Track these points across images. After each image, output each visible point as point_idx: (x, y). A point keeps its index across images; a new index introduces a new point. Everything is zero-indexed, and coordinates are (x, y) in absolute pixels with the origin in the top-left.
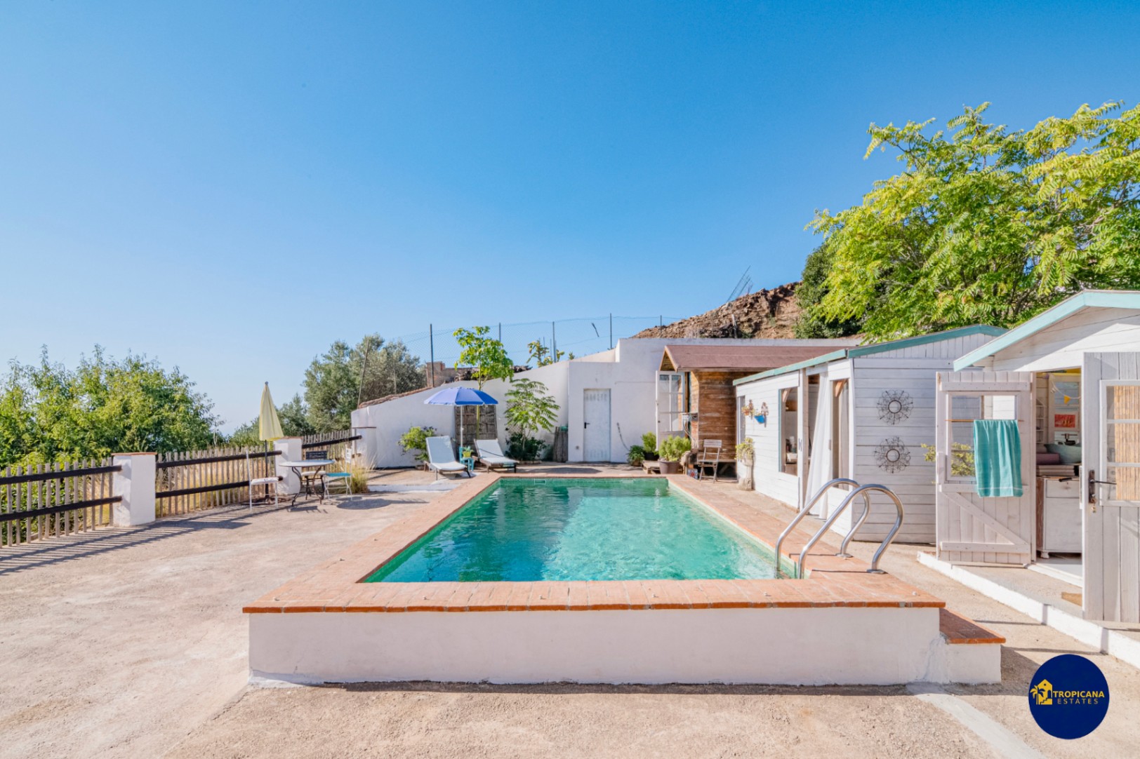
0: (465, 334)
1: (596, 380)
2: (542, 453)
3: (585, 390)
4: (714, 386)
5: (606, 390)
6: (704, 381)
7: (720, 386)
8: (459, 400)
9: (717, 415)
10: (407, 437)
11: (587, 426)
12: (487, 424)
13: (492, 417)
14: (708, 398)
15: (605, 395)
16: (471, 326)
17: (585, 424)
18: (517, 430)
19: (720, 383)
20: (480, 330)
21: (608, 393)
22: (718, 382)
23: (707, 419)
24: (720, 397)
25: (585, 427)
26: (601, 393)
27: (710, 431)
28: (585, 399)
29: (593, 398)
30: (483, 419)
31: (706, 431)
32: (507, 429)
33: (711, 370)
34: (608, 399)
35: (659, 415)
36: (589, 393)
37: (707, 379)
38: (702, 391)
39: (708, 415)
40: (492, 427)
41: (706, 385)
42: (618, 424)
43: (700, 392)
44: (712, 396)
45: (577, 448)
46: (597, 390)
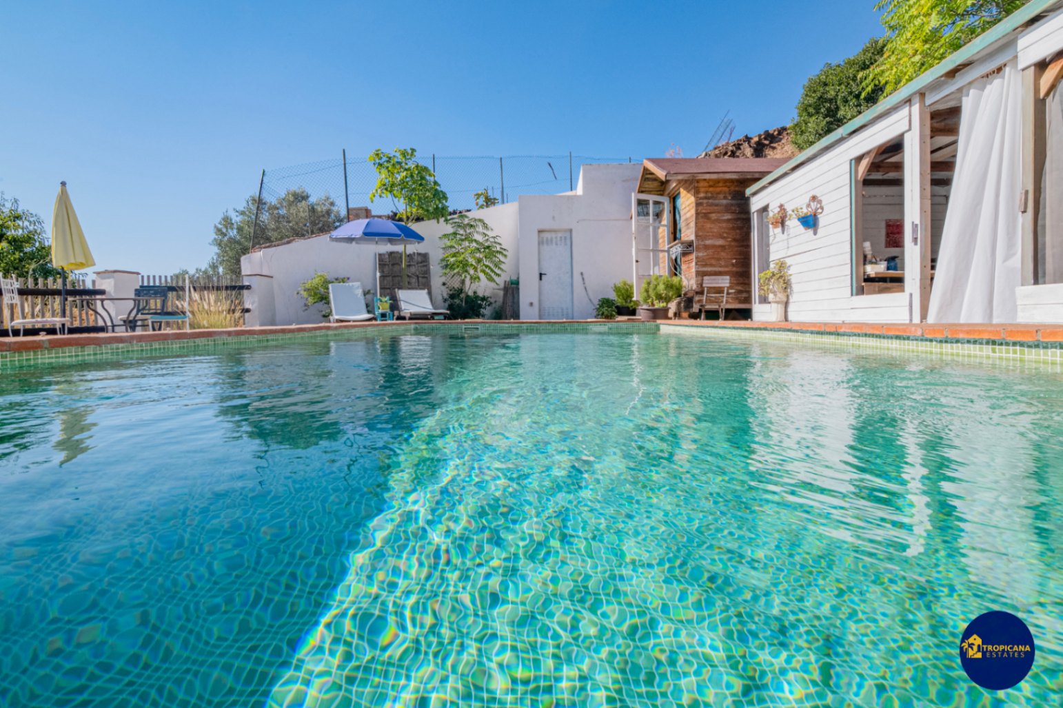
0: (384, 159)
1: (553, 218)
2: (487, 311)
3: (540, 232)
4: (717, 202)
5: (565, 231)
6: (702, 195)
7: (725, 202)
9: (720, 242)
10: (308, 286)
11: (543, 277)
12: (418, 277)
13: (425, 269)
14: (709, 219)
15: (565, 238)
17: (541, 275)
18: (457, 285)
19: (725, 198)
20: (404, 154)
21: (568, 235)
22: (721, 196)
23: (706, 247)
24: (725, 218)
25: (541, 279)
26: (559, 235)
27: (711, 265)
28: (540, 243)
29: (549, 242)
30: (413, 269)
31: (706, 265)
32: (444, 284)
33: (714, 177)
34: (569, 243)
35: (637, 254)
36: (546, 235)
37: (706, 192)
38: (700, 208)
39: (708, 242)
40: (424, 280)
41: (705, 201)
42: (582, 274)
43: (697, 210)
44: (713, 216)
45: (531, 304)
46: (555, 231)
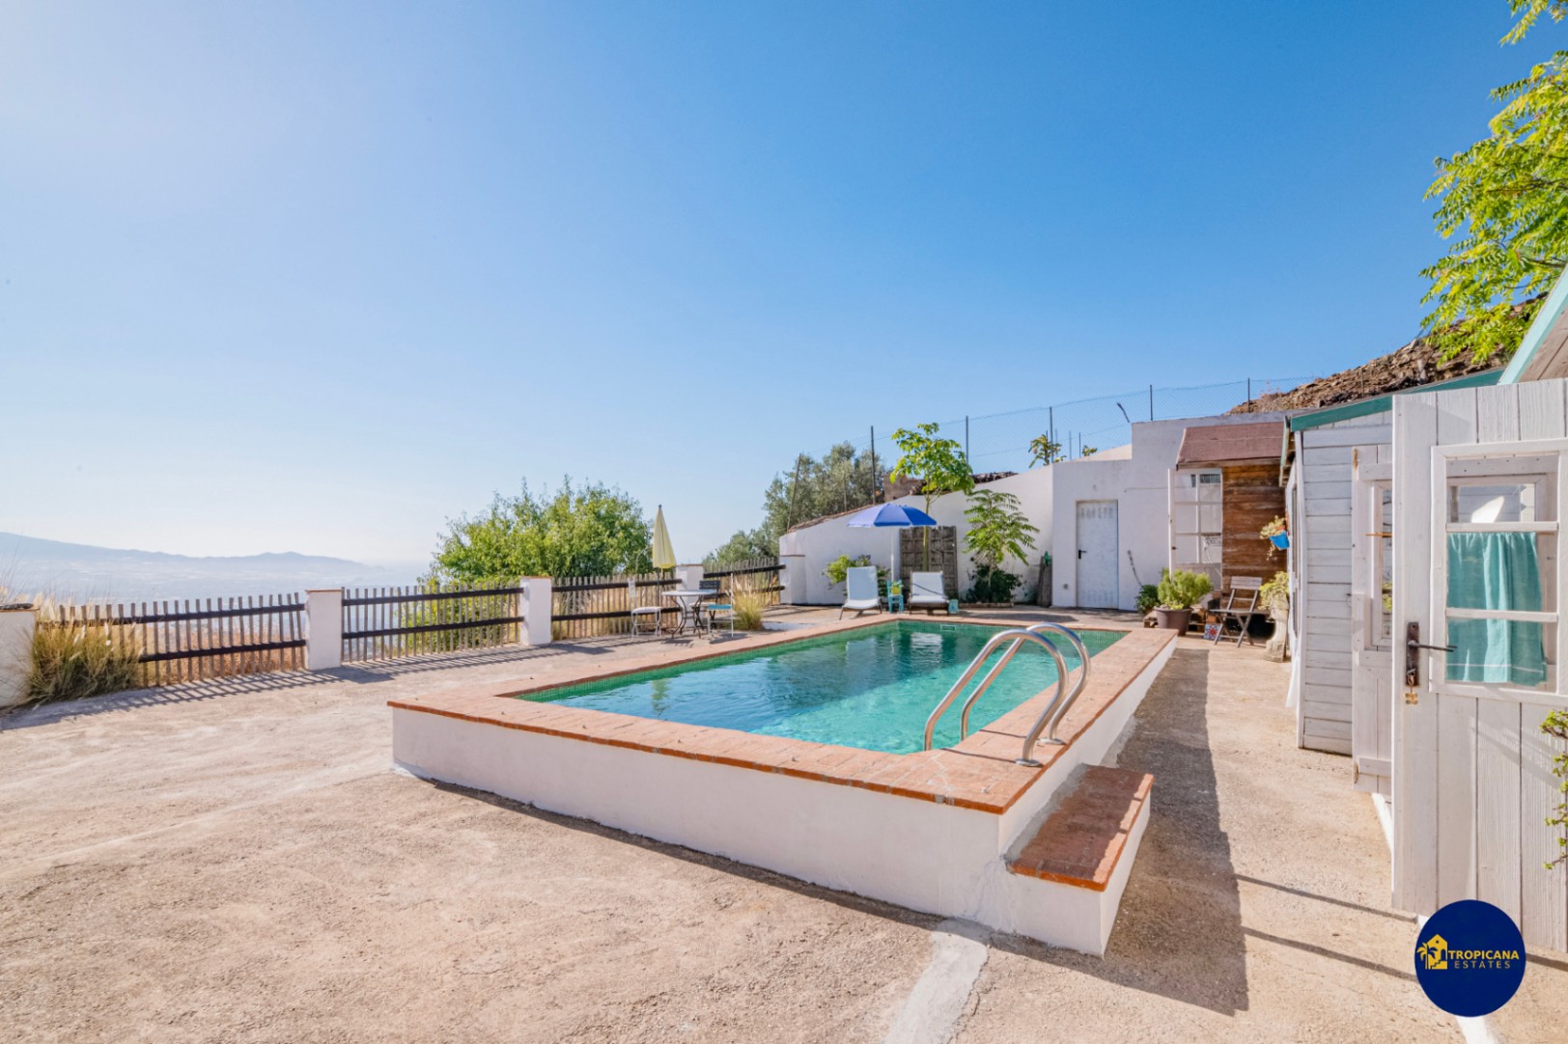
0: (907, 436)
1: (1094, 486)
2: (1018, 593)
3: (1078, 503)
4: (1252, 489)
5: (1111, 501)
6: (1232, 482)
7: (1262, 489)
8: (881, 520)
9: (1256, 536)
10: (832, 567)
11: (1083, 555)
12: (943, 553)
13: (951, 543)
14: (1240, 509)
15: (1111, 510)
16: (912, 426)
17: (1080, 552)
18: (985, 561)
19: (1263, 484)
20: (928, 429)
21: (1114, 506)
22: (1258, 482)
23: (1237, 542)
24: (1264, 507)
25: (1080, 557)
26: (1103, 506)
27: (1244, 563)
28: (1078, 516)
29: (1090, 514)
30: (938, 545)
31: (1236, 563)
32: (972, 559)
33: (1241, 463)
34: (1114, 515)
35: (1173, 539)
36: (1086, 507)
37: (1237, 478)
38: (1228, 497)
39: (1238, 536)
40: (950, 556)
41: (1235, 489)
42: (1129, 552)
43: (1224, 499)
44: (1247, 506)
45: (1066, 586)
46: (1098, 502)
